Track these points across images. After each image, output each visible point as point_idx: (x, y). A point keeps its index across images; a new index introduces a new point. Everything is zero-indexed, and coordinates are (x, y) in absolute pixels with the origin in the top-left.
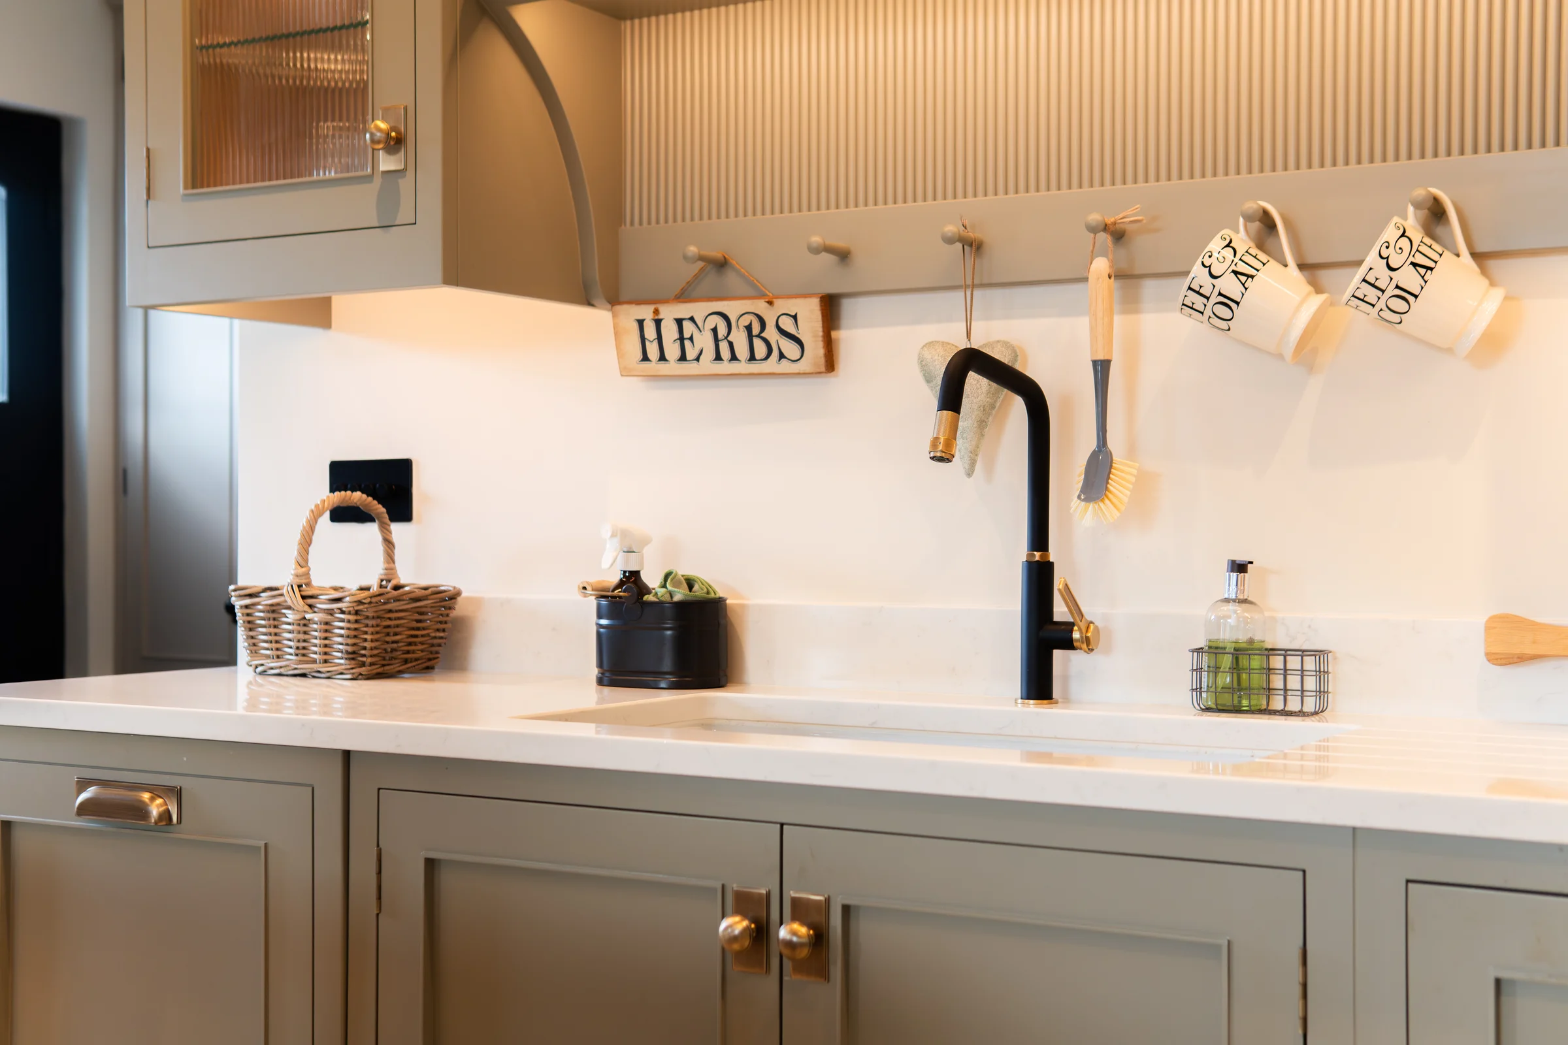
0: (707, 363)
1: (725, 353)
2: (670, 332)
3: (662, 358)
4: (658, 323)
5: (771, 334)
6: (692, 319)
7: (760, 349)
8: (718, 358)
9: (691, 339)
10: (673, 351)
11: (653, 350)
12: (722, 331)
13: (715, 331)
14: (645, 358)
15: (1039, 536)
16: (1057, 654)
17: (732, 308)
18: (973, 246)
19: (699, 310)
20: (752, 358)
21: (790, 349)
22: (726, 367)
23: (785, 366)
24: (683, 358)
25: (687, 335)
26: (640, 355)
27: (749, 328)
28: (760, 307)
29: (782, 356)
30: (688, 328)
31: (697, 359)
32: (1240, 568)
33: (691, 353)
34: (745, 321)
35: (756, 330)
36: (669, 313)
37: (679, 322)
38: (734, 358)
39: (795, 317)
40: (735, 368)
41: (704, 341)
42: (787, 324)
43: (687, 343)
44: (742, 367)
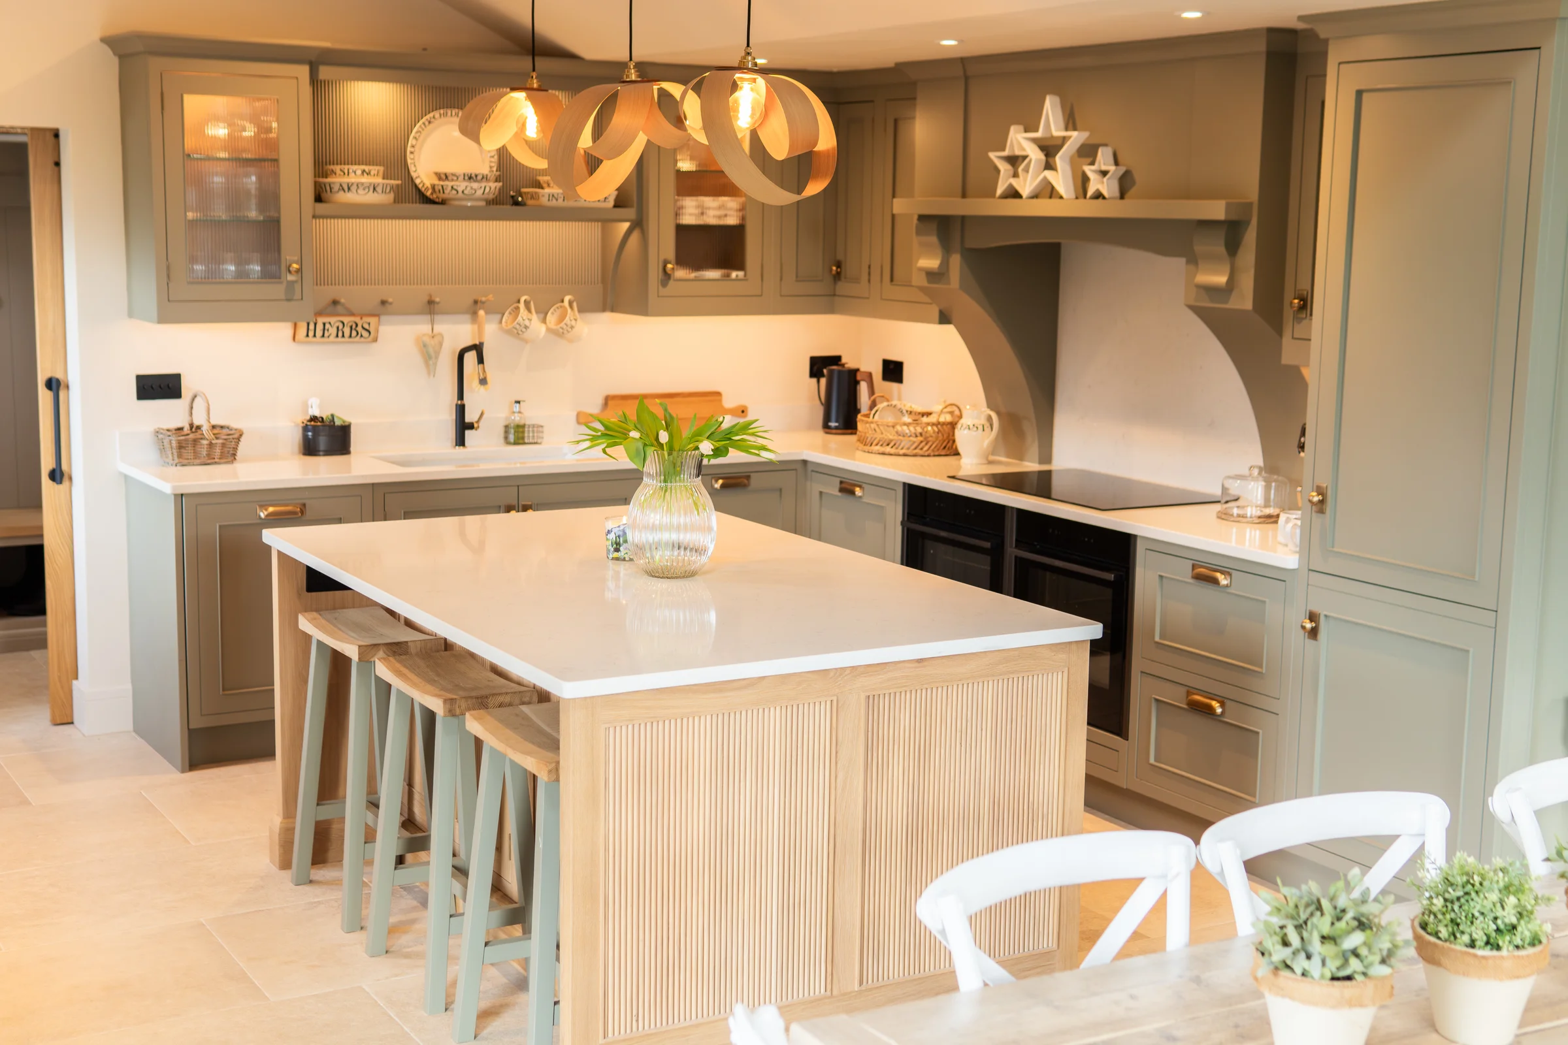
0: (332, 338)
1: (340, 334)
2: (320, 327)
3: (315, 336)
4: (315, 324)
5: (359, 329)
6: (330, 323)
7: (354, 333)
8: (337, 336)
9: (328, 330)
10: (319, 333)
11: (311, 333)
12: (341, 327)
13: (338, 328)
14: (307, 335)
15: (461, 395)
16: (467, 432)
17: (346, 320)
18: (431, 302)
19: (333, 320)
20: (350, 336)
21: (365, 334)
22: (340, 339)
23: (362, 339)
24: (323, 336)
25: (326, 327)
26: (305, 334)
27: (351, 327)
28: (357, 319)
29: (362, 336)
30: (327, 326)
31: (328, 337)
32: (518, 402)
33: (326, 334)
34: (350, 324)
35: (354, 327)
36: (320, 321)
37: (324, 324)
38: (343, 336)
39: (369, 324)
40: (343, 339)
41: (333, 331)
42: (366, 326)
43: (326, 332)
44: (346, 339)
